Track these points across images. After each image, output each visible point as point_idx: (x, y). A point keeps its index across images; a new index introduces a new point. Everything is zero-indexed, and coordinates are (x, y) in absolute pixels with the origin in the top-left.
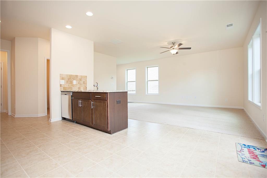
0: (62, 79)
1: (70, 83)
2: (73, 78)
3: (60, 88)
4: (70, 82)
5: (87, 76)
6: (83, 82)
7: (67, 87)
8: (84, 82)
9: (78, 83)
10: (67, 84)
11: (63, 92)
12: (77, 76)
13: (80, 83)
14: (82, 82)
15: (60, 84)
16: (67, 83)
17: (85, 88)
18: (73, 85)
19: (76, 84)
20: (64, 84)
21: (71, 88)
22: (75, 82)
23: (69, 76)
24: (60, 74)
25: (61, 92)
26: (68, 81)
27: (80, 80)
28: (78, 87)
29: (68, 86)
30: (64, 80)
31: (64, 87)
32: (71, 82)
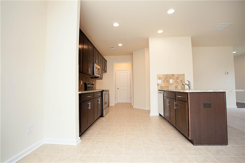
0: (159, 79)
1: (166, 82)
2: (169, 78)
3: (158, 87)
4: (166, 81)
5: (184, 74)
6: (180, 81)
7: (164, 86)
8: (181, 80)
9: (175, 82)
10: (164, 83)
12: (174, 74)
13: (177, 82)
14: (179, 81)
15: (158, 84)
16: (164, 82)
17: (183, 87)
18: (170, 84)
19: (173, 83)
20: (161, 83)
21: (168, 87)
22: (171, 81)
23: (165, 75)
24: (157, 75)
25: (159, 90)
26: (164, 80)
27: (177, 78)
28: (175, 86)
29: (165, 85)
30: (160, 79)
31: (161, 86)
32: (168, 82)
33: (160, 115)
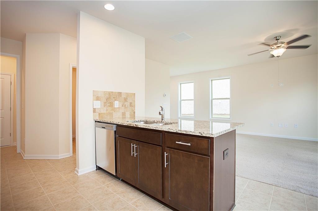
0: (97, 100)
1: (109, 106)
2: (114, 98)
3: (93, 115)
4: (109, 104)
5: (135, 94)
6: (129, 104)
7: (105, 112)
8: (131, 103)
9: (122, 106)
10: (105, 108)
11: (98, 122)
12: (121, 93)
13: (125, 105)
14: (127, 104)
15: (94, 109)
16: (104, 106)
17: (133, 113)
18: (114, 109)
19: (119, 108)
20: (99, 107)
21: (111, 114)
22: (117, 104)
23: (108, 93)
24: (93, 91)
25: (96, 121)
26: (106, 102)
27: (126, 100)
28: (122, 112)
29: (107, 110)
30: (99, 100)
31: (99, 114)
32: (111, 105)
33: (99, 168)
